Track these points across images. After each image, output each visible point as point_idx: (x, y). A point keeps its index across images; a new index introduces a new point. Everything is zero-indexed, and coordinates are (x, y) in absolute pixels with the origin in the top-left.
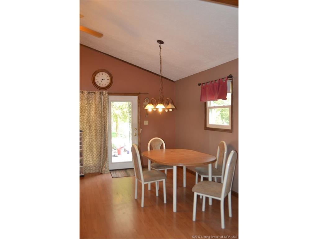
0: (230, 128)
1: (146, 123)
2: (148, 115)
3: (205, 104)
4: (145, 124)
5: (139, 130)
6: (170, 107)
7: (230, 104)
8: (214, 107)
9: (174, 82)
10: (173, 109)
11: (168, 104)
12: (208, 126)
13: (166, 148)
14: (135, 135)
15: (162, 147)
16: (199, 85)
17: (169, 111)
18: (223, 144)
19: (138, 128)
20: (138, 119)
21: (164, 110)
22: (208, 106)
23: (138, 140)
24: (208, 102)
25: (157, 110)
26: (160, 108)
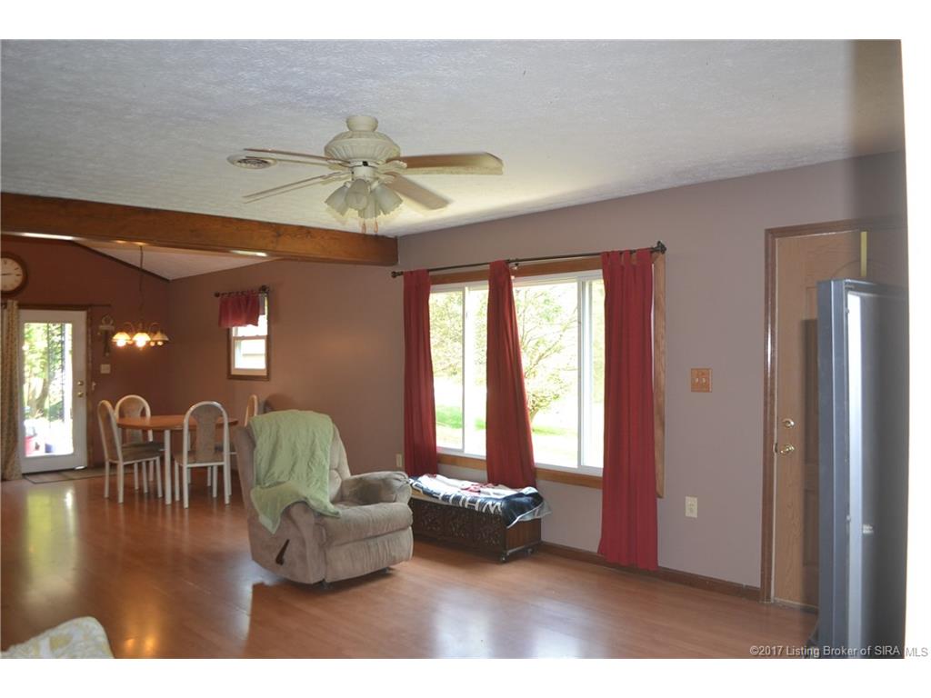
0: (265, 374)
1: (105, 369)
2: (109, 351)
3: (229, 331)
4: (103, 372)
5: (89, 385)
6: (159, 339)
7: (265, 333)
8: (244, 338)
9: (167, 280)
10: (164, 342)
11: (155, 333)
12: (233, 373)
13: (152, 414)
14: (81, 396)
15: (143, 413)
16: (217, 295)
17: (156, 343)
18: (253, 399)
19: (87, 379)
20: (88, 361)
21: (148, 343)
22: (234, 335)
23: (88, 406)
24: (234, 329)
25: (134, 343)
26: (142, 340)
